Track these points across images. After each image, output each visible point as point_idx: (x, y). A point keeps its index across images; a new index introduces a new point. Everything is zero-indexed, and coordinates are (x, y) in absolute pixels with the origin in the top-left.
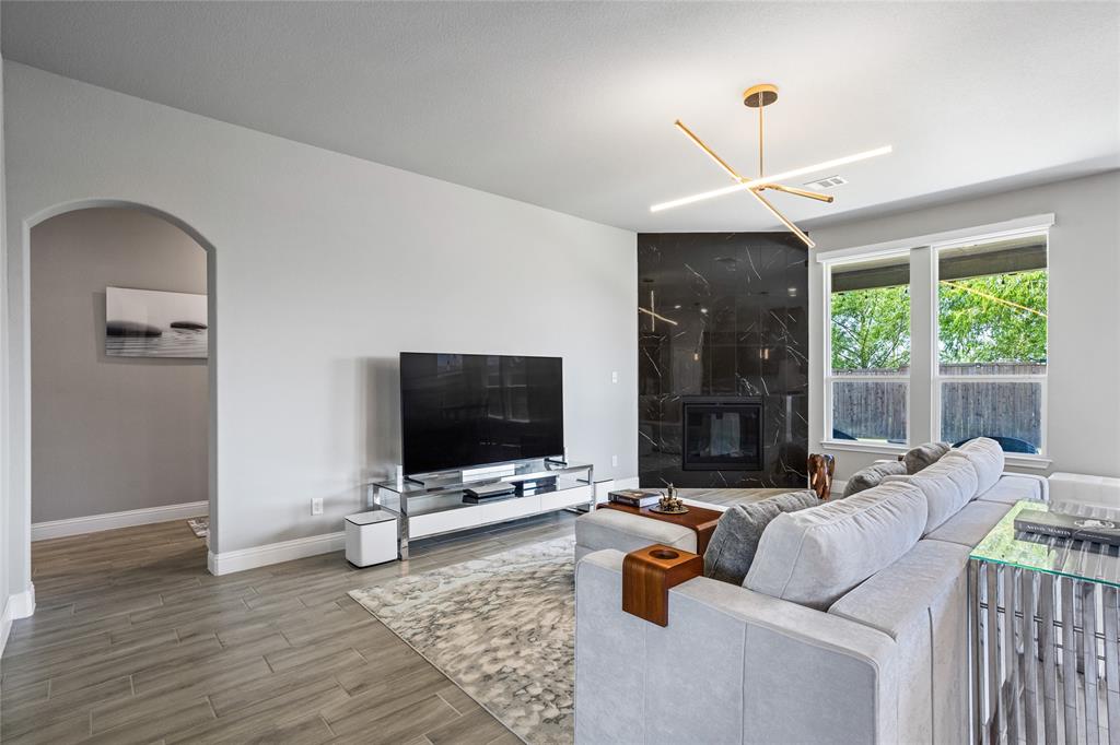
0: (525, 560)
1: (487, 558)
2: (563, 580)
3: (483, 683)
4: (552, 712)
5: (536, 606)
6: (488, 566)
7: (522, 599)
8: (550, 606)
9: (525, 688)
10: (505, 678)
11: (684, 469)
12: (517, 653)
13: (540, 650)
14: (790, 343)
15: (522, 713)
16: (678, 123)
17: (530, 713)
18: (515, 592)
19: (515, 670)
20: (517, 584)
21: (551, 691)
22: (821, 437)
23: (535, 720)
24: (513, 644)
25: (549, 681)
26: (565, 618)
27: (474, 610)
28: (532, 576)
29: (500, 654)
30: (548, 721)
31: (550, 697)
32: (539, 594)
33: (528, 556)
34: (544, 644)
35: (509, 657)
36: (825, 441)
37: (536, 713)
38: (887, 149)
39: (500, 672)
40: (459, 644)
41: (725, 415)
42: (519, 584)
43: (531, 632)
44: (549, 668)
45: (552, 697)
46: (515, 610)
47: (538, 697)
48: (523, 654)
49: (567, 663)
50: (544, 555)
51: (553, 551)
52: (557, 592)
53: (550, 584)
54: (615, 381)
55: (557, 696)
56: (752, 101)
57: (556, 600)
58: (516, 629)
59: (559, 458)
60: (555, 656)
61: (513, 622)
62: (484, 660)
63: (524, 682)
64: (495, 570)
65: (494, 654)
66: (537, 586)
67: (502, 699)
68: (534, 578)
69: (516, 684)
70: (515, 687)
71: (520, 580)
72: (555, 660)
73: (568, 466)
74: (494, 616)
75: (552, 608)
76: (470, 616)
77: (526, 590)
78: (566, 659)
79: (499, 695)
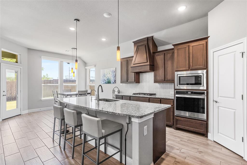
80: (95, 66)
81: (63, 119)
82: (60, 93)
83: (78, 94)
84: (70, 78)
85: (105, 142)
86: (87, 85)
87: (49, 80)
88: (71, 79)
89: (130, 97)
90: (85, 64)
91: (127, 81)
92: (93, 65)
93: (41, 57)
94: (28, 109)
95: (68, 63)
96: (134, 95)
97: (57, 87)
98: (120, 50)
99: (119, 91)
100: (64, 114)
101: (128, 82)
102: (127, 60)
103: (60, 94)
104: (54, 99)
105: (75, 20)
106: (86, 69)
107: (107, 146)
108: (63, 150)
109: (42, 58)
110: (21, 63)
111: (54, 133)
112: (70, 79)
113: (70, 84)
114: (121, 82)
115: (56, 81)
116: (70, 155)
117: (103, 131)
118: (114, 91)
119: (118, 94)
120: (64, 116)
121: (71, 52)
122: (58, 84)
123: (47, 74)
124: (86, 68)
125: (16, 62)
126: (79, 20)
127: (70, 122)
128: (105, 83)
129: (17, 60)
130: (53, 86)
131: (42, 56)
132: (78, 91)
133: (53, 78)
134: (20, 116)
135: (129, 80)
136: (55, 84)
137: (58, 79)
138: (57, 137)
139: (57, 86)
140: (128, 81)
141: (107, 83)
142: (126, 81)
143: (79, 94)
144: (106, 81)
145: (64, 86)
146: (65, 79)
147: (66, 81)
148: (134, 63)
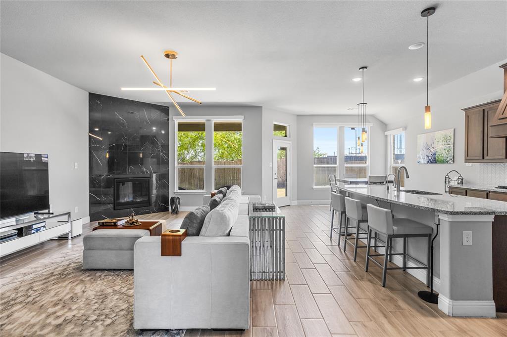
0: (40, 269)
1: (7, 276)
2: (74, 271)
3: (58, 329)
4: (108, 321)
5: (66, 287)
6: (13, 279)
7: (53, 287)
8: (75, 284)
9: (86, 320)
10: (71, 321)
11: (114, 209)
12: (70, 309)
13: (83, 303)
14: (162, 151)
15: (92, 329)
16: (142, 57)
17: (96, 328)
18: (46, 285)
19: (74, 316)
20: (44, 281)
21: (102, 315)
22: (174, 190)
23: (101, 328)
24: (64, 306)
25: (97, 312)
26: (88, 286)
27: (21, 303)
28: (52, 274)
29: (58, 314)
30: (109, 325)
31: (103, 317)
32: (64, 281)
33: (41, 267)
34: (84, 300)
35: (66, 312)
36: (176, 192)
37: (100, 326)
38: (214, 89)
39: (65, 320)
40: (24, 321)
41: (125, 183)
42: (46, 281)
43: (72, 298)
44: (94, 308)
45: (104, 316)
46: (52, 293)
47: (96, 320)
48: (73, 308)
49: (102, 302)
50: (52, 263)
51: (58, 260)
52: (74, 277)
53: (67, 275)
54: (76, 167)
55: (106, 315)
56: (167, 56)
57: (77, 280)
58: (61, 300)
59: (46, 211)
60: (94, 302)
61: (56, 298)
62: (49, 320)
63: (84, 318)
64: (22, 279)
65: (55, 315)
66: (58, 278)
67: (76, 329)
68: (55, 275)
69: (80, 321)
70: (80, 322)
71: (45, 279)
72: (95, 303)
73: (54, 215)
74: (39, 301)
75: (77, 284)
76: (21, 306)
77: (53, 282)
78: (101, 300)
79: (73, 329)
80: (405, 128)
81: (344, 212)
82: (339, 178)
83: (369, 182)
84: (358, 152)
85: (405, 253)
86: (389, 166)
87: (321, 158)
88: (360, 155)
89: (487, 194)
90: (384, 126)
91: (483, 158)
92: (400, 128)
93: (312, 125)
94: (298, 200)
95: (353, 129)
96: (499, 190)
97: (334, 169)
98: (430, 111)
99: (462, 179)
100: (345, 205)
101: (484, 161)
102: (484, 110)
103: (339, 181)
104: (331, 188)
105: (360, 69)
106: (386, 135)
107: (408, 260)
108: (343, 251)
109: (314, 125)
110: (290, 137)
111: (332, 230)
112: (358, 155)
113: (357, 164)
114: (467, 161)
115: (333, 159)
116: (352, 258)
117: (395, 228)
118: (448, 179)
119: (459, 186)
120: (345, 208)
121: (357, 110)
122: (335, 163)
123: (318, 148)
124: (386, 133)
125: (286, 136)
126: (366, 68)
127: (353, 214)
128: (428, 162)
129: (286, 133)
130: (328, 167)
131: (314, 123)
132: (368, 177)
133: (326, 154)
134: (289, 207)
135: (487, 155)
136: (331, 164)
137: (336, 155)
138: (335, 236)
139: (335, 167)
140: (486, 157)
141: (432, 163)
142: (481, 158)
143: (371, 183)
144: (430, 158)
145: (346, 167)
146: (348, 154)
147: (349, 159)
148: (499, 118)
